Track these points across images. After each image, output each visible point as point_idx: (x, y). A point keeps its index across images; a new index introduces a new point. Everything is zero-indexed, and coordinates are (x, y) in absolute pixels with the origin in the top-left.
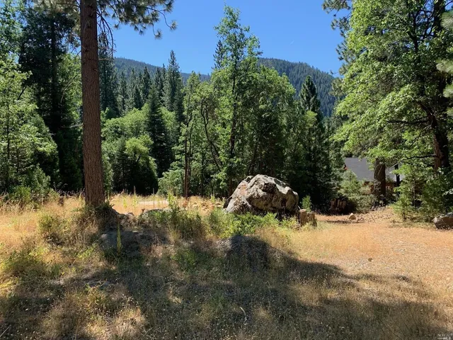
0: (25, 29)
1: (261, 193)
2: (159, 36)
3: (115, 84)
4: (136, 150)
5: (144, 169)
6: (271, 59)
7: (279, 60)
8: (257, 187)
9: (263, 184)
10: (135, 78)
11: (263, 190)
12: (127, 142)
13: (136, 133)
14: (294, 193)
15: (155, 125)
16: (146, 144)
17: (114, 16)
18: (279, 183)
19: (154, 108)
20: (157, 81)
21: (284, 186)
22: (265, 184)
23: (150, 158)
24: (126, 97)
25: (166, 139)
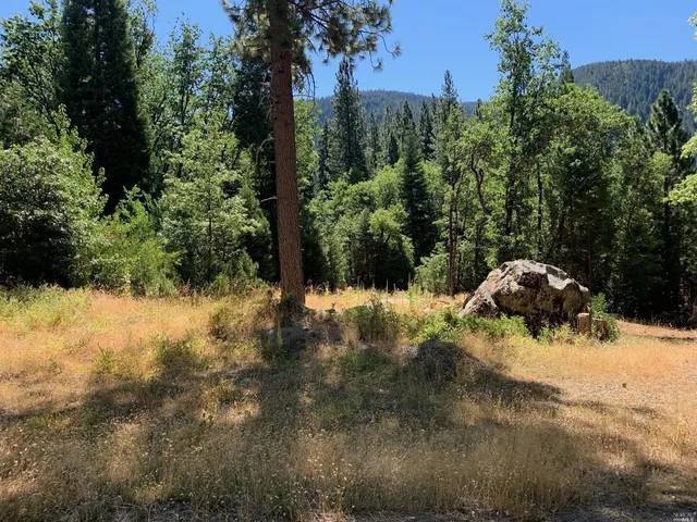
0: (239, 73)
1: (515, 287)
2: (379, 67)
3: (363, 132)
4: (383, 227)
5: (394, 253)
6: (628, 62)
7: (645, 61)
8: (511, 278)
9: (521, 273)
10: (390, 120)
11: (519, 284)
12: (372, 216)
13: (387, 203)
14: (582, 288)
15: (414, 189)
16: (399, 218)
17: (321, 48)
18: (554, 273)
19: (411, 164)
20: (422, 121)
21: (563, 278)
22: (524, 274)
23: (403, 237)
24: (378, 149)
25: (429, 209)
